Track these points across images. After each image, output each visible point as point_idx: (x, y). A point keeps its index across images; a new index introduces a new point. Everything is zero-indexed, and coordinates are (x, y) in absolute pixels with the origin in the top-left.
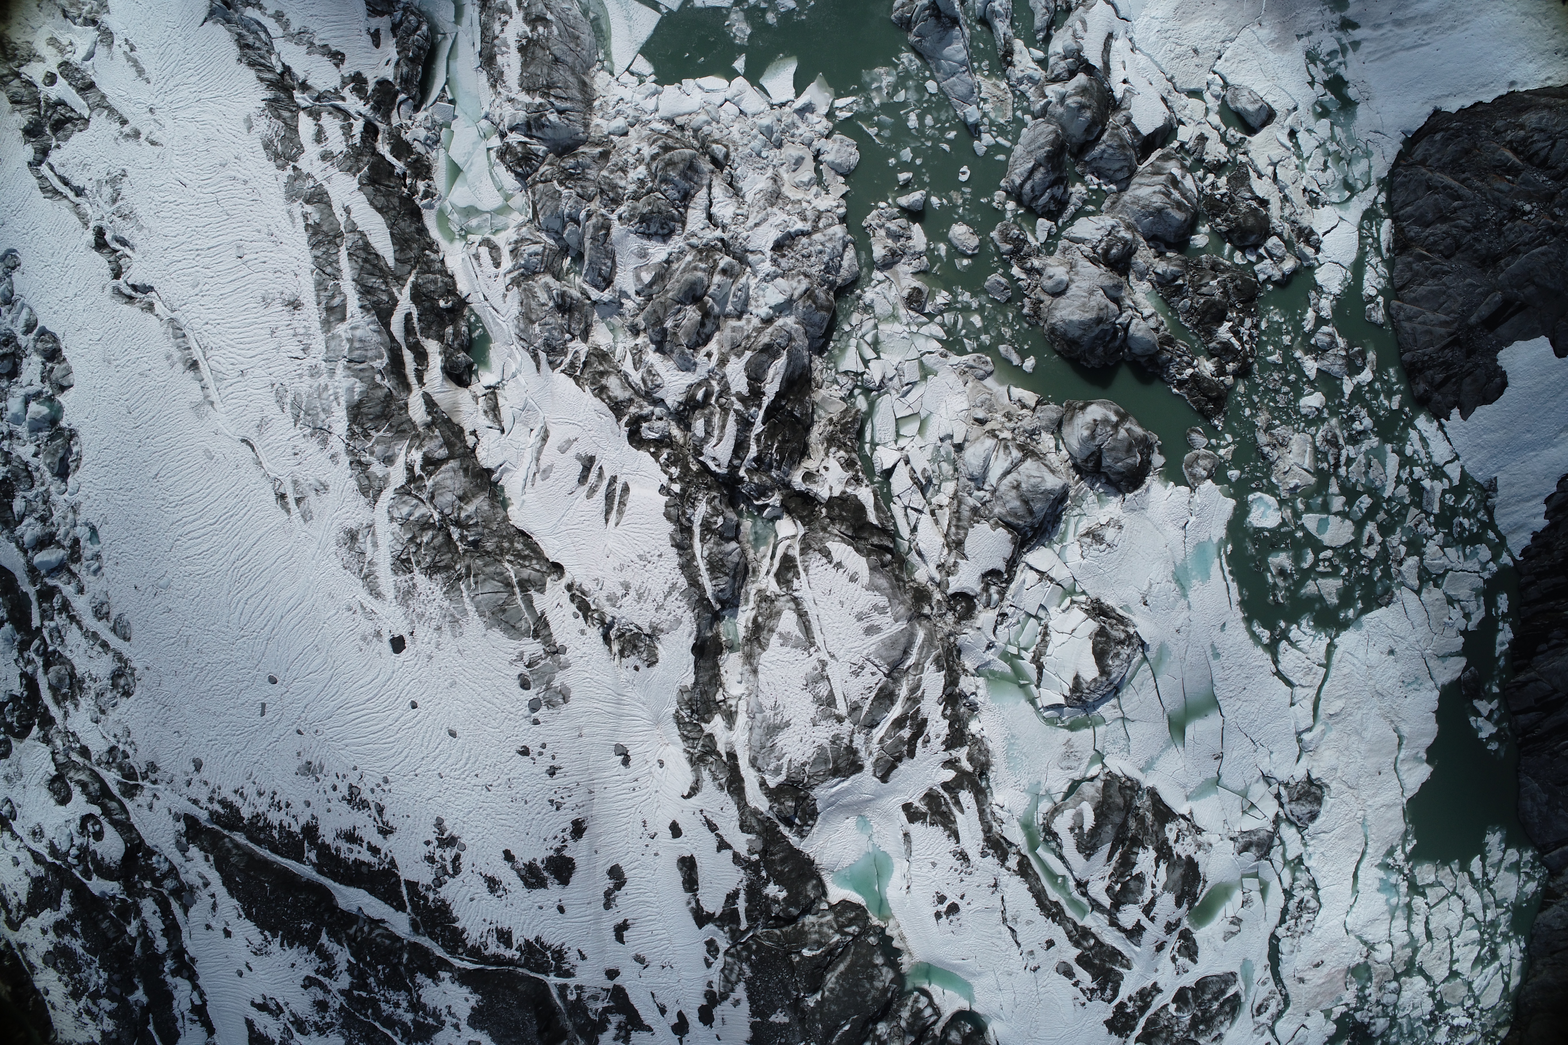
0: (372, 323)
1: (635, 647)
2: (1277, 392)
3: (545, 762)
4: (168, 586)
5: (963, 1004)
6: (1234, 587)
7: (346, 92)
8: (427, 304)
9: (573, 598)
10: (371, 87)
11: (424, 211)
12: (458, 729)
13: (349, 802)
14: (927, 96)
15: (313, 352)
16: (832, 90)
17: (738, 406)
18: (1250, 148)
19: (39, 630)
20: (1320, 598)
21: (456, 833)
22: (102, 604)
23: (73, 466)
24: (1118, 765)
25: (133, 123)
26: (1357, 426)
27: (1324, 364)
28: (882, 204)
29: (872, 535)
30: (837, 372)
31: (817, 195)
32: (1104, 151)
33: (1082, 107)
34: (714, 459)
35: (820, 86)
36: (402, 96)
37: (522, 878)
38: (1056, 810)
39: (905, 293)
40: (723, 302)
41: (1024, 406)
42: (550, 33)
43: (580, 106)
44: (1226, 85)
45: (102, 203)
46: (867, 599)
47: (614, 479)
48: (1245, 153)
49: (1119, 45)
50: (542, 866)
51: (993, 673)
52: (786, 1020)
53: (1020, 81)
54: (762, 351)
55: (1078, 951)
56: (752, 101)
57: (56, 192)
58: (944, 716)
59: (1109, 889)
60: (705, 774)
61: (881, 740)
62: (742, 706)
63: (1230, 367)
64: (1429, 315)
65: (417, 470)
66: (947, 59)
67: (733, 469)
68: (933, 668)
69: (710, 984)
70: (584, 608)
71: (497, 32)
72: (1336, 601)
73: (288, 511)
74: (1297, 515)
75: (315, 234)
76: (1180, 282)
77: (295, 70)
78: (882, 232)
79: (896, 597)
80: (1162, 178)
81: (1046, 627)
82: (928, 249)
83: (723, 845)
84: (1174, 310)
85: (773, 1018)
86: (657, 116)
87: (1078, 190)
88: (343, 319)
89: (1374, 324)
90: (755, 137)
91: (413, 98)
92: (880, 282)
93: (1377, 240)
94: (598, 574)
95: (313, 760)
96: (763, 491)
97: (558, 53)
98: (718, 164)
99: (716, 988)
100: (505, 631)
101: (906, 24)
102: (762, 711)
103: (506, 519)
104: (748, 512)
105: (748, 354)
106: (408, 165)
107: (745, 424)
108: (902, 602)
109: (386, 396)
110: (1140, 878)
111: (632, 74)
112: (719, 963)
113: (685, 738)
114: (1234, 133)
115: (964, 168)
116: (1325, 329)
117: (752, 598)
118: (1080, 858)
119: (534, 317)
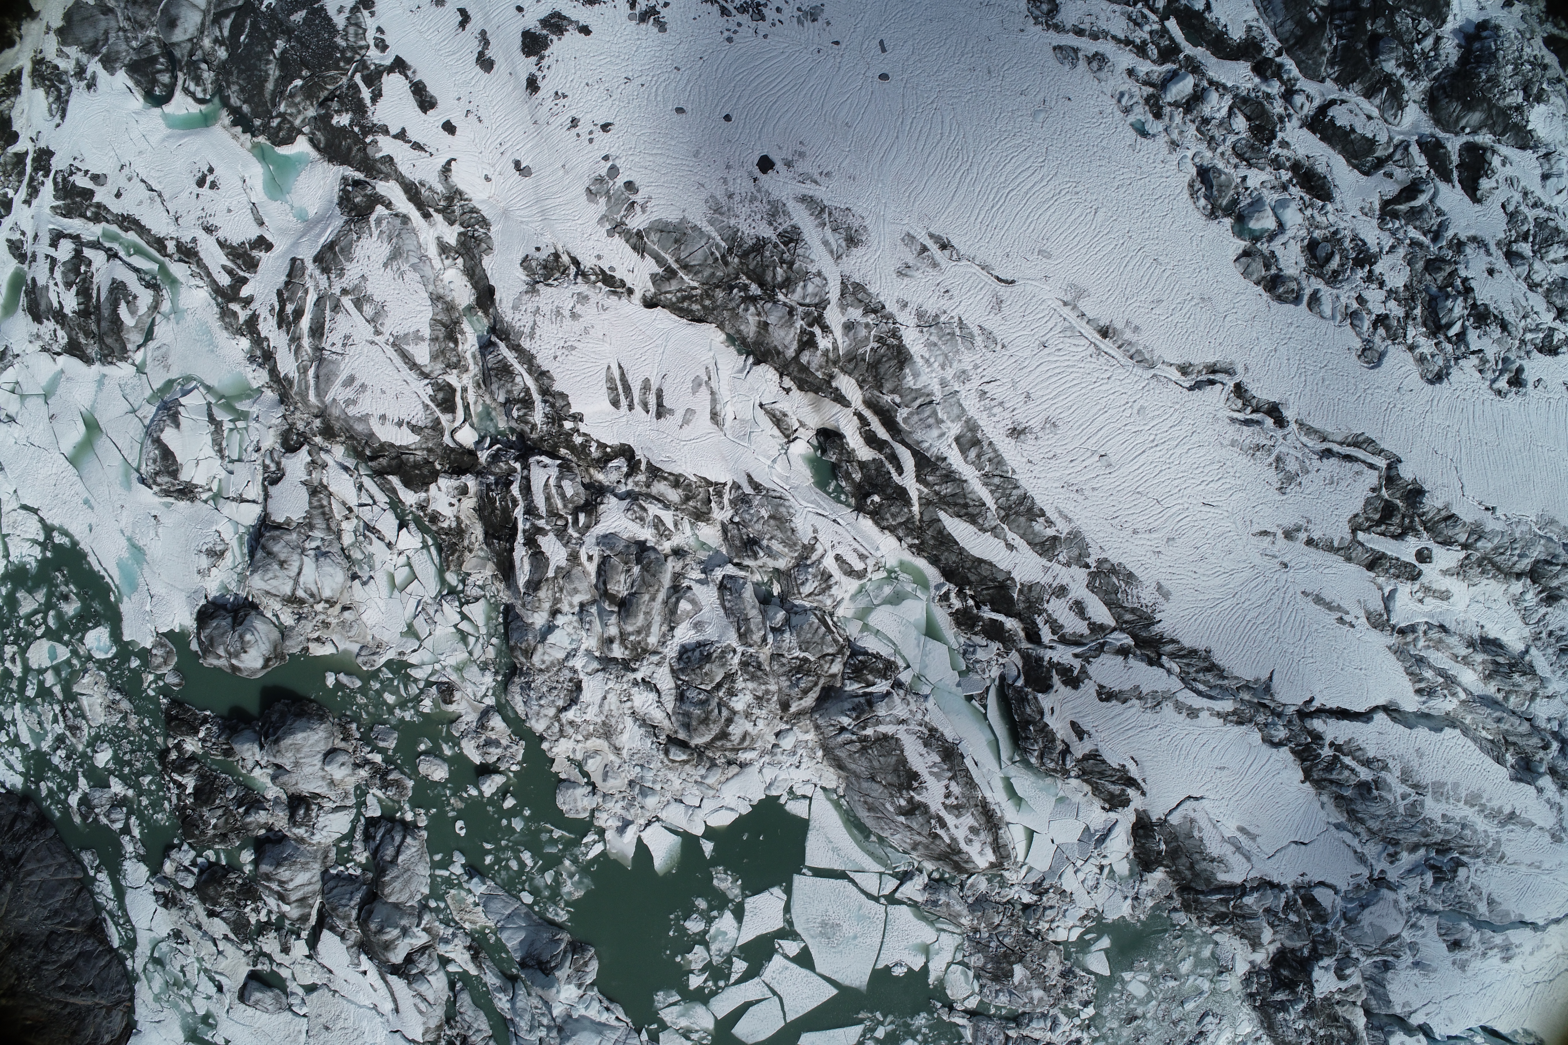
0: (928, 449)
1: (545, 267)
2: (133, 752)
3: (583, 128)
4: (1035, 114)
5: (168, 108)
6: (96, 567)
7: (1077, 664)
8: (889, 491)
9: (623, 284)
10: (1056, 679)
11: (942, 580)
12: (676, 117)
13: (758, 4)
14: (527, 887)
15: (974, 395)
16: (612, 857)
17: (541, 523)
18: (244, 960)
19: (1164, 18)
20: (30, 591)
21: (643, 26)
22: (1100, 69)
23: (1198, 185)
24: (122, 371)
25: (1299, 545)
26: (62, 753)
27: (107, 794)
28: (514, 768)
29: (389, 466)
30: (484, 596)
31: (574, 751)
32: (351, 899)
33: (381, 931)
34: (545, 466)
35: (625, 856)
36: (1020, 683)
37: (565, 18)
38: (155, 307)
39: (457, 695)
40: (601, 613)
41: (318, 640)
42: (893, 803)
43: (832, 743)
44: (290, 1008)
45: (1292, 451)
46: (365, 406)
47: (631, 407)
48: (248, 953)
49: (387, 1006)
50: (551, 37)
51: (249, 396)
52: (292, 18)
53: (454, 935)
54: (540, 582)
55: (95, 200)
56: (676, 815)
57: (1356, 444)
58: (267, 339)
59: (89, 263)
60: (440, 188)
61: (306, 292)
62: (437, 263)
63: (174, 755)
64: (45, 875)
65: (817, 330)
66: (520, 928)
67: (526, 467)
68: (291, 375)
69: (372, 14)
70: (608, 279)
71: (953, 784)
72: (18, 595)
73: (931, 236)
74: (75, 653)
75: (1030, 510)
76: (241, 810)
77: (1143, 666)
78: (504, 742)
79: (345, 420)
80: (294, 897)
81: (222, 457)
82: (458, 744)
83: (402, 135)
84: (239, 784)
85: (303, 13)
86: (757, 765)
87: (362, 857)
88: (957, 439)
89: (87, 848)
90: (654, 782)
91: (1009, 686)
92: (485, 695)
93: (117, 924)
94: (605, 315)
95: (811, 25)
96: (495, 458)
97: (875, 786)
98: (673, 741)
99: (366, 13)
100: (667, 224)
101: (576, 947)
102: (412, 266)
103: (721, 326)
104: (506, 436)
105: (551, 574)
106: (980, 618)
107: (531, 511)
108: (338, 418)
109: (881, 386)
110: (68, 285)
111: (804, 797)
112: (371, 35)
113: (473, 210)
114: (263, 967)
115: (463, 833)
116: (118, 826)
117: (470, 361)
118: (119, 278)
119: (772, 522)
